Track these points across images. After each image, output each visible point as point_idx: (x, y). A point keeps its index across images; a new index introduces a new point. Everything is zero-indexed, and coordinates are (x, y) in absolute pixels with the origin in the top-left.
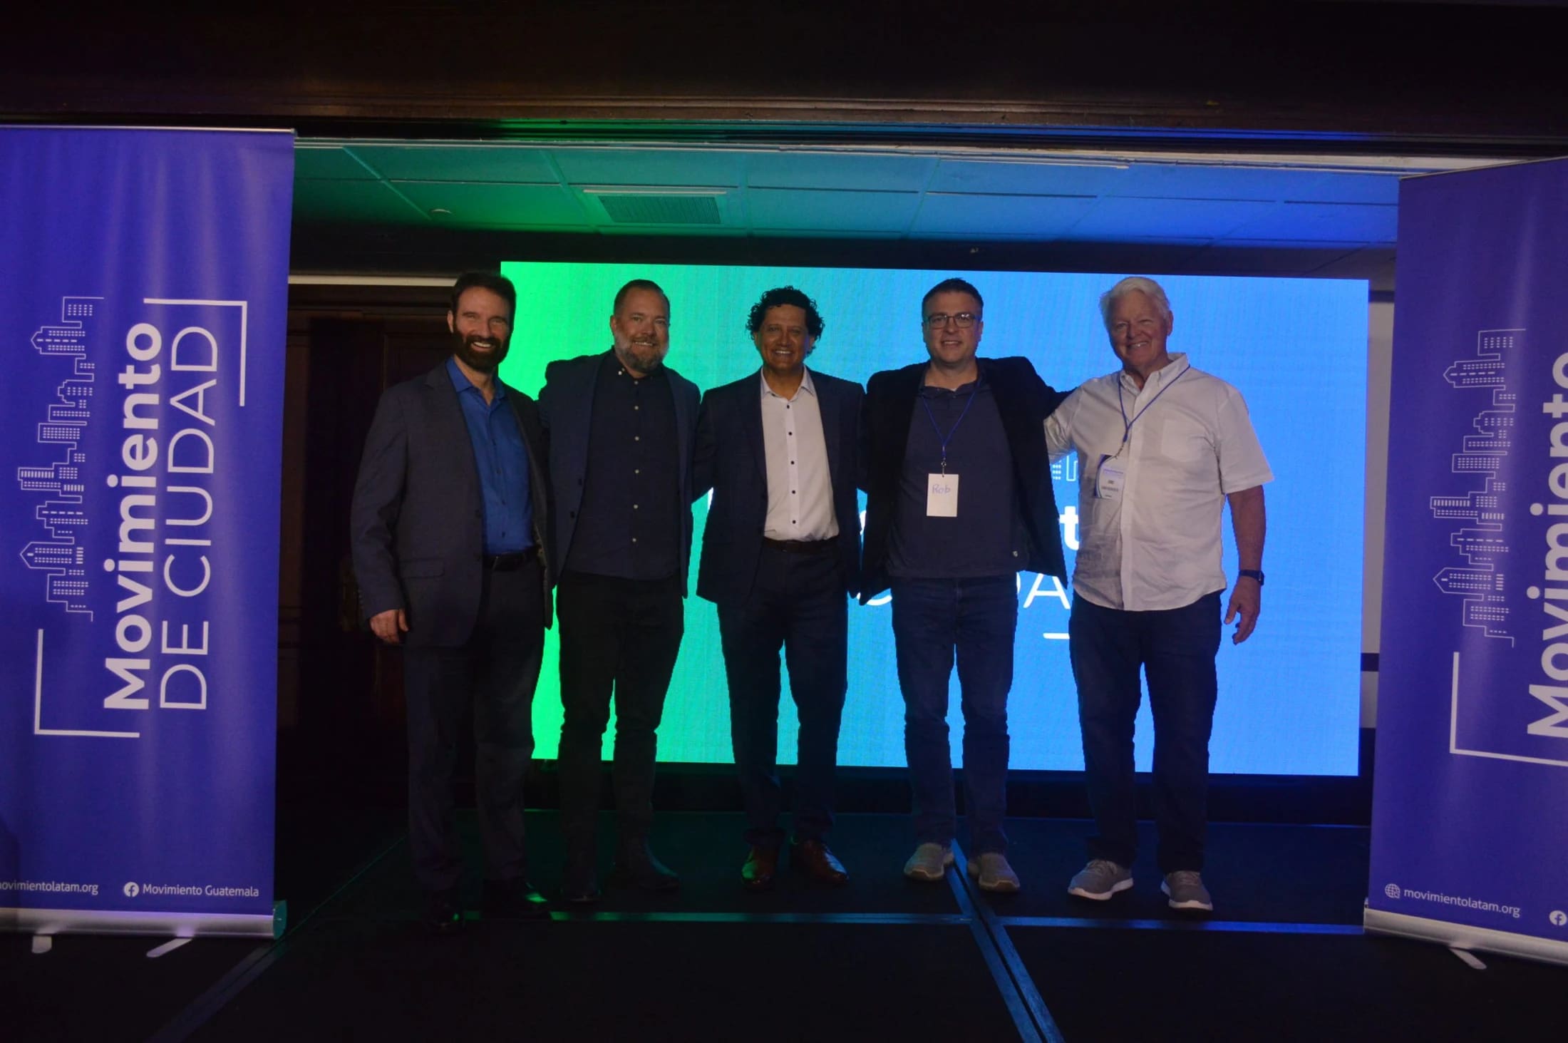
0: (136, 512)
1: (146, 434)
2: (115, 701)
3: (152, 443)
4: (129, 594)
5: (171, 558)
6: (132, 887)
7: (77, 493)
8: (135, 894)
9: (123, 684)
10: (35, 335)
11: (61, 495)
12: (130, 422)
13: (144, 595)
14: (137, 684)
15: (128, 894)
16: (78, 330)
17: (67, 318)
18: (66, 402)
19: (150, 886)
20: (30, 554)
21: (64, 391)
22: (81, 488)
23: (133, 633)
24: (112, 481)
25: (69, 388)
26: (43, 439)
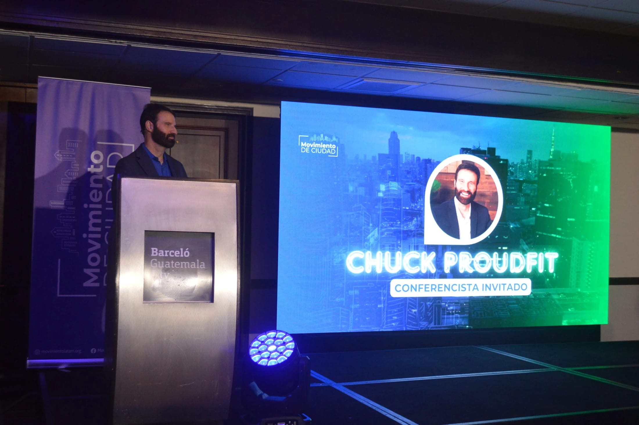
0: (95, 217)
1: (98, 189)
2: (87, 284)
3: (100, 193)
4: (93, 246)
5: (107, 233)
6: (94, 350)
7: (73, 210)
8: (95, 352)
9: (90, 278)
10: (56, 153)
11: (67, 211)
12: (93, 185)
13: (98, 246)
14: (96, 278)
15: (92, 352)
16: (73, 152)
17: (68, 147)
18: (68, 178)
19: (100, 349)
20: (55, 232)
21: (67, 174)
22: (74, 208)
23: (94, 260)
24: (86, 206)
25: (69, 173)
26: (60, 191)
